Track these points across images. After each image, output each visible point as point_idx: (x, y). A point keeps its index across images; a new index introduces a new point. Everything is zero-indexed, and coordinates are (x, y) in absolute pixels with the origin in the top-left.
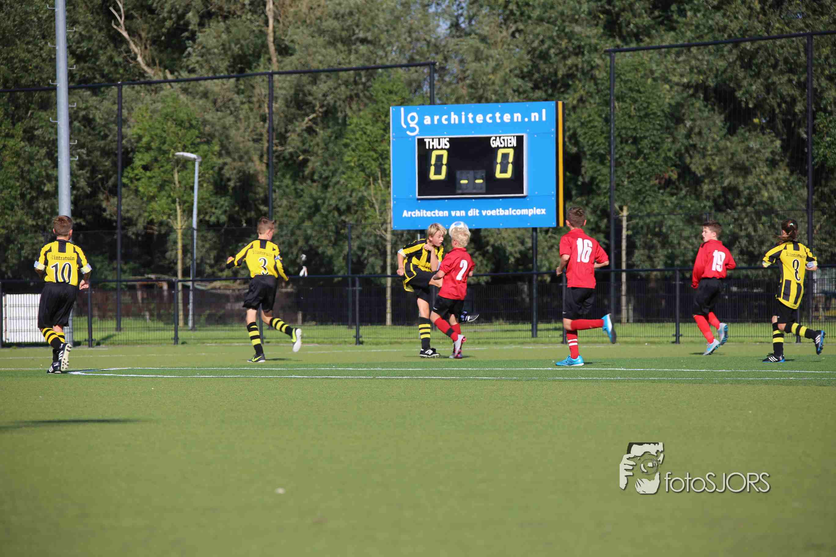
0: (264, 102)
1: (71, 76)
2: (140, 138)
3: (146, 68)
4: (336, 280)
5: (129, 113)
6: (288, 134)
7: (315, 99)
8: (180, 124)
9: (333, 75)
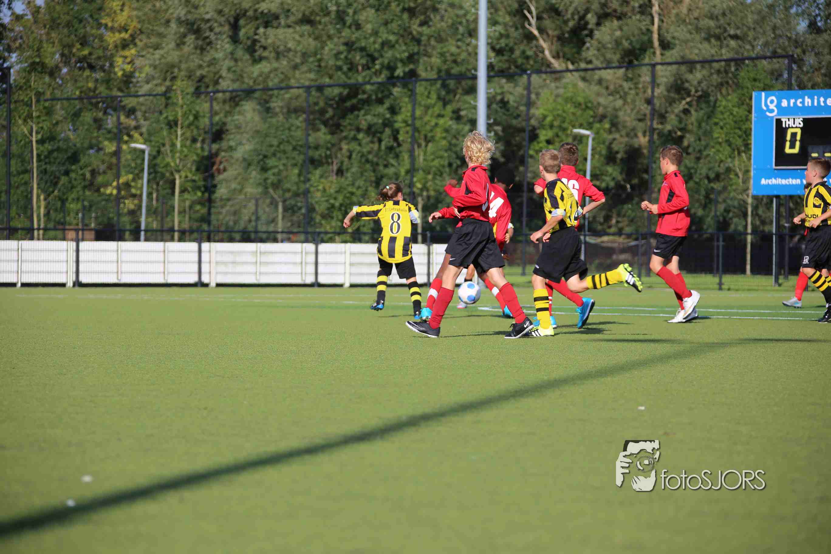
0: (648, 88)
1: (490, 67)
2: (545, 117)
3: (553, 61)
4: (705, 236)
5: (537, 98)
6: (667, 115)
7: (691, 85)
8: (578, 105)
9: (707, 66)
